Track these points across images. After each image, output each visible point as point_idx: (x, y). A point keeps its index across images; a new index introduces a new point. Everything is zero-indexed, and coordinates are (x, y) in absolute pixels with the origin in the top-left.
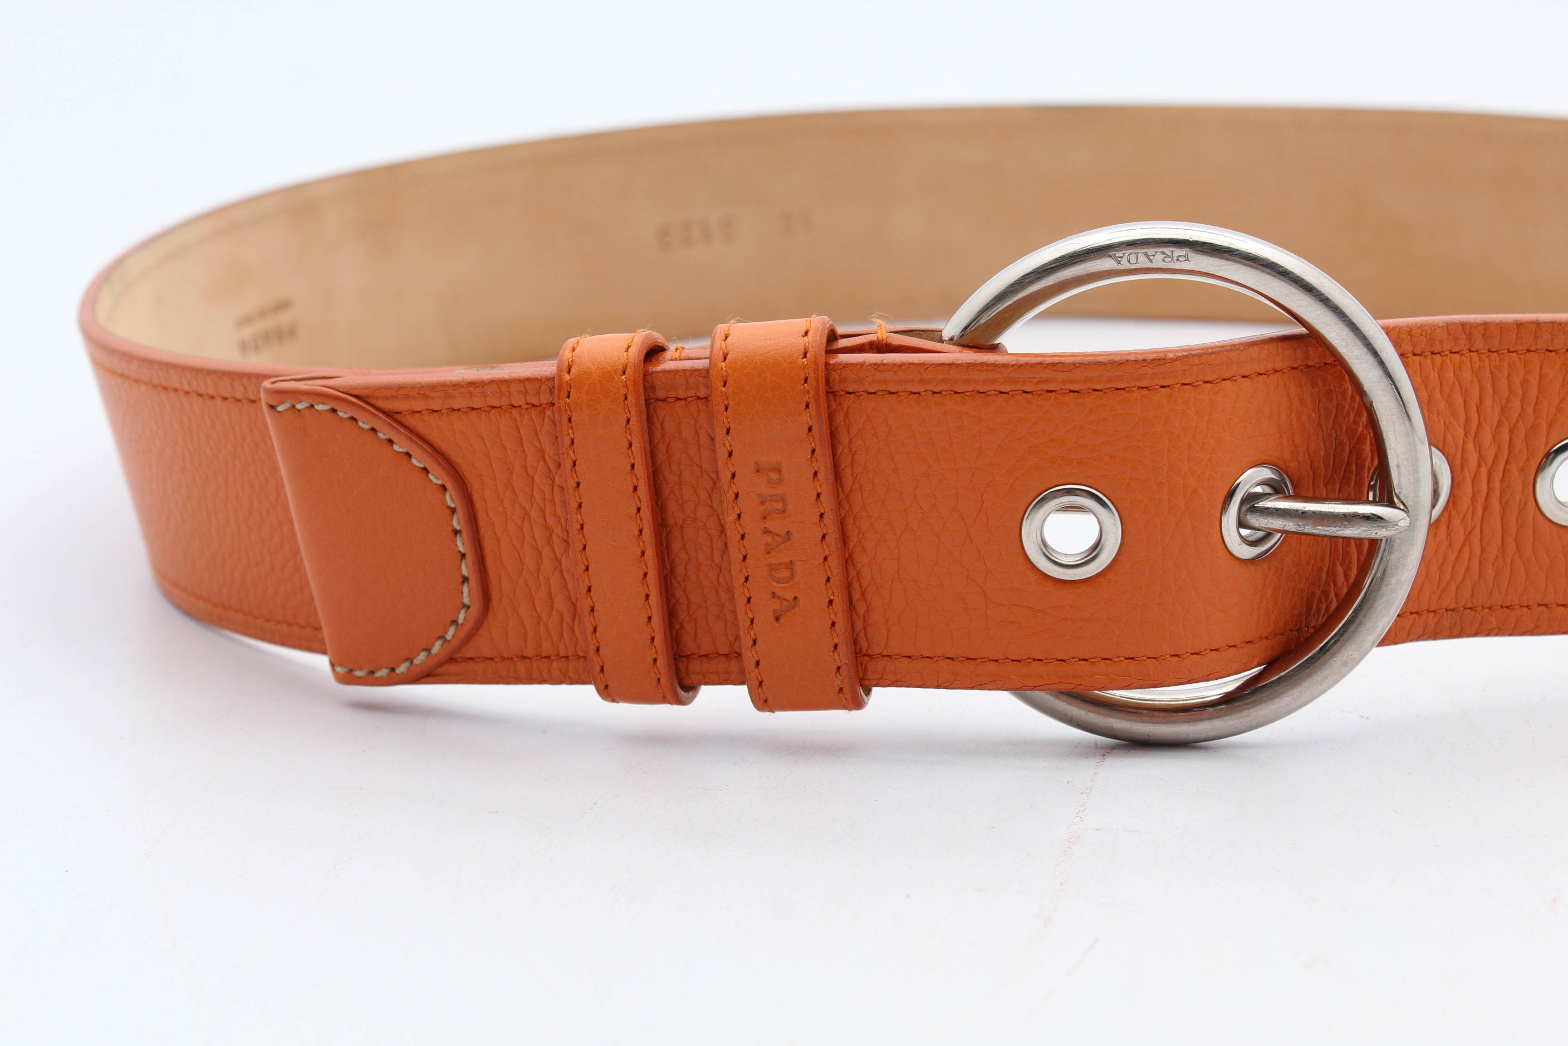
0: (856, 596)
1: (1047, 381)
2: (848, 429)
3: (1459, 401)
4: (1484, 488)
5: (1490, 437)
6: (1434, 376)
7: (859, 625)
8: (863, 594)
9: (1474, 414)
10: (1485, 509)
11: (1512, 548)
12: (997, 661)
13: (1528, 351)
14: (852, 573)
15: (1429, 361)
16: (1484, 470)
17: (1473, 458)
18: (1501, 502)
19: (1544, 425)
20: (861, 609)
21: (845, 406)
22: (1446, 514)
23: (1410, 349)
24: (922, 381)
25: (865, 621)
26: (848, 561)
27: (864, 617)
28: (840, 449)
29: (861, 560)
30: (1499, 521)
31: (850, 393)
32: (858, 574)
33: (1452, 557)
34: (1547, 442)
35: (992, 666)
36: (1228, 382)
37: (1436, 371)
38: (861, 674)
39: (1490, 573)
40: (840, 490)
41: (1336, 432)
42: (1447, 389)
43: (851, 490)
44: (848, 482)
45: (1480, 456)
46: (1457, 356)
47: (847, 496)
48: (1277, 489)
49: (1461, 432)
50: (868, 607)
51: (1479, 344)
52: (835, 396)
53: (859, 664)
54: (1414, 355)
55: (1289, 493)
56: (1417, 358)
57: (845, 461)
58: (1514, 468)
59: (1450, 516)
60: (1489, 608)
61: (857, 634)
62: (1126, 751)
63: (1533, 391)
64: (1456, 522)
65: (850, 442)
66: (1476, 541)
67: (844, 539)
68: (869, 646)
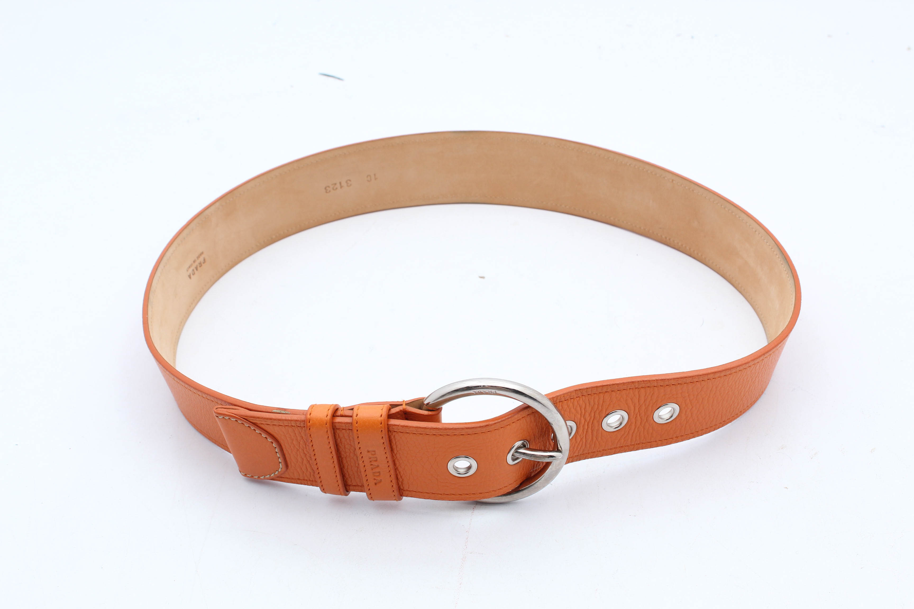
0: (399, 477)
1: (454, 433)
2: (395, 440)
3: (579, 409)
4: (586, 427)
5: (588, 415)
6: (571, 405)
7: (400, 483)
8: (401, 477)
9: (583, 411)
10: (587, 432)
11: (595, 438)
12: (441, 494)
13: (600, 393)
14: (398, 472)
15: (570, 402)
16: (586, 423)
17: (583, 421)
18: (591, 429)
19: (604, 410)
20: (401, 480)
21: (394, 435)
22: (575, 435)
23: (564, 400)
24: (417, 431)
25: (402, 483)
26: (396, 469)
27: (402, 482)
28: (393, 444)
29: (400, 469)
30: (591, 434)
31: (395, 432)
32: (399, 472)
33: (577, 445)
34: (605, 414)
35: (440, 496)
36: (508, 426)
37: (572, 403)
38: (401, 494)
39: (588, 446)
40: (393, 453)
41: (541, 425)
42: (575, 407)
43: (396, 454)
44: (395, 452)
45: (585, 420)
46: (578, 398)
47: (395, 455)
48: (524, 445)
49: (579, 416)
50: (403, 480)
51: (585, 394)
52: (391, 432)
53: (401, 492)
54: (565, 400)
55: (527, 446)
56: (566, 401)
57: (394, 447)
58: (595, 422)
59: (576, 436)
60: (588, 453)
61: (400, 486)
62: (480, 506)
63: (601, 402)
64: (578, 437)
65: (396, 443)
66: (584, 440)
67: (395, 464)
68: (403, 488)
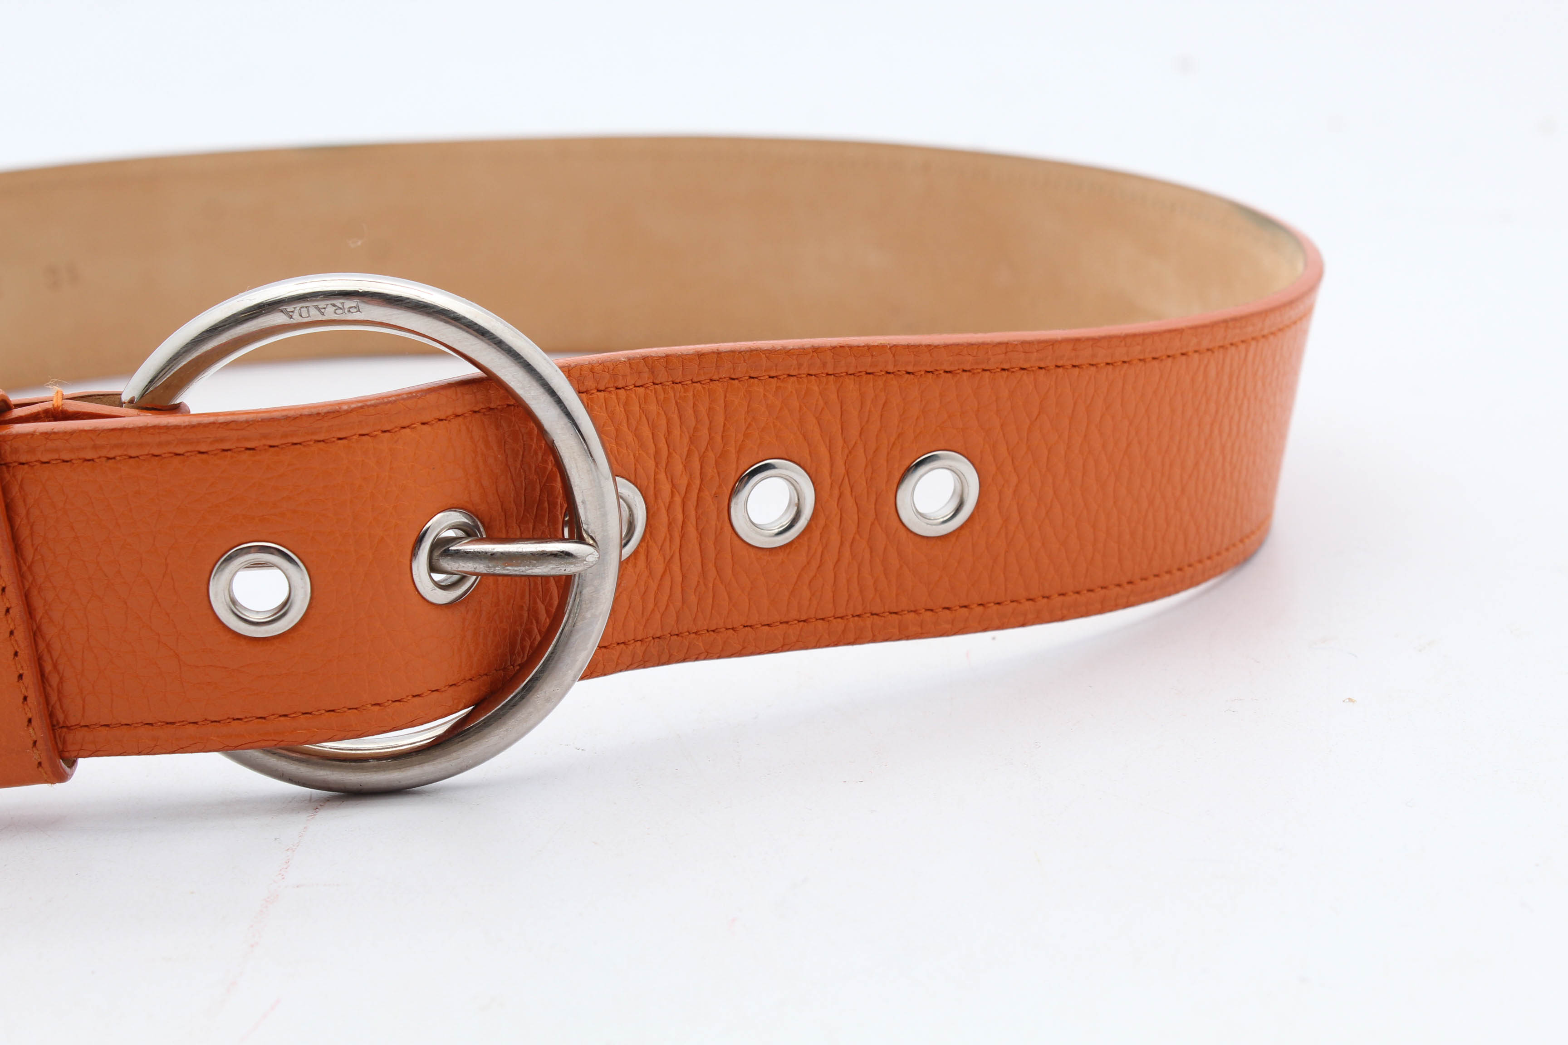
0: (48, 668)
2: (24, 501)
3: (646, 432)
4: (680, 517)
5: (681, 467)
6: (620, 410)
7: (54, 698)
8: (55, 666)
9: (663, 445)
10: (682, 537)
11: (712, 573)
12: (196, 723)
13: (711, 380)
14: (42, 646)
15: (614, 396)
16: (678, 499)
17: (666, 488)
18: (697, 529)
19: (732, 450)
20: (54, 680)
21: (19, 477)
22: (644, 544)
23: (594, 385)
24: (95, 447)
25: (59, 692)
26: (35, 634)
27: (58, 689)
28: (18, 521)
29: (50, 631)
30: (697, 547)
31: (23, 464)
32: (48, 645)
33: (654, 586)
34: (737, 469)
35: (192, 729)
36: (408, 430)
37: (622, 406)
38: (60, 746)
39: (693, 599)
40: (22, 562)
41: (525, 472)
42: (634, 423)
43: (33, 562)
44: (29, 553)
45: (673, 486)
46: (641, 390)
47: (30, 568)
48: (469, 533)
49: (651, 464)
50: (61, 679)
51: (662, 376)
52: (8, 467)
53: (57, 736)
54: (598, 391)
55: (481, 535)
56: (602, 394)
57: (24, 533)
58: (707, 495)
59: (647, 546)
60: (696, 633)
61: (53, 707)
62: (338, 803)
63: (720, 419)
64: (655, 552)
65: (28, 513)
66: (676, 567)
67: (30, 610)
68: (66, 717)
